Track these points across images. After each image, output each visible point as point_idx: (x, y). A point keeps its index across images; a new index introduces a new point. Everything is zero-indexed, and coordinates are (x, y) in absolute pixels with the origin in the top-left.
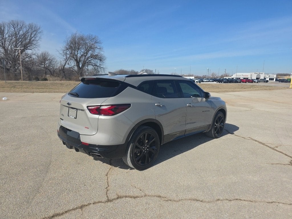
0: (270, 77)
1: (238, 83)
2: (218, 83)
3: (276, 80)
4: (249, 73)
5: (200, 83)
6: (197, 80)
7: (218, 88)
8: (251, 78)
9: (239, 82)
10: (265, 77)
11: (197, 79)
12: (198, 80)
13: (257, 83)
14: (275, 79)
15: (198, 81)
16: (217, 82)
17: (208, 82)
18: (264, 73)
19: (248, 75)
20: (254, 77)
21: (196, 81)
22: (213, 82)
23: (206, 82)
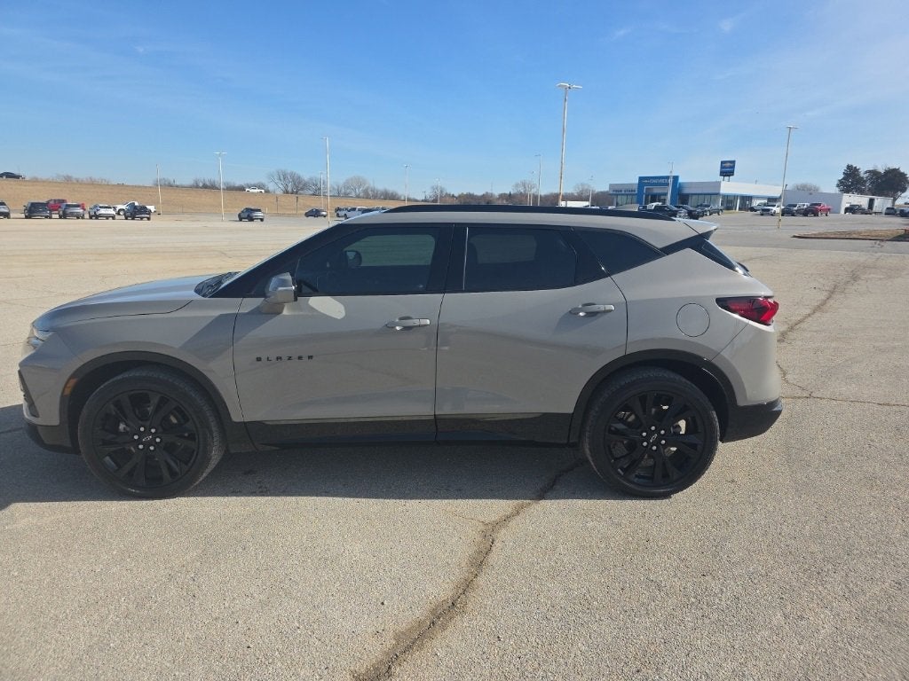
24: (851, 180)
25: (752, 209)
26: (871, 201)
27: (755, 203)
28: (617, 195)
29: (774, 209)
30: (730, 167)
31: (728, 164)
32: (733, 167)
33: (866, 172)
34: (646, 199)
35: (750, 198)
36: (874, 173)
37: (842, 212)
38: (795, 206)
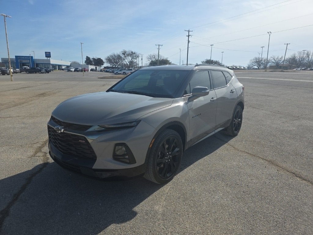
24: (89, 61)
25: (63, 70)
26: (96, 68)
27: (63, 67)
28: (6, 63)
29: (72, 69)
30: (49, 54)
31: (48, 53)
32: (50, 54)
33: (92, 59)
34: (20, 65)
35: (61, 66)
36: (94, 59)
37: (90, 71)
38: (78, 69)
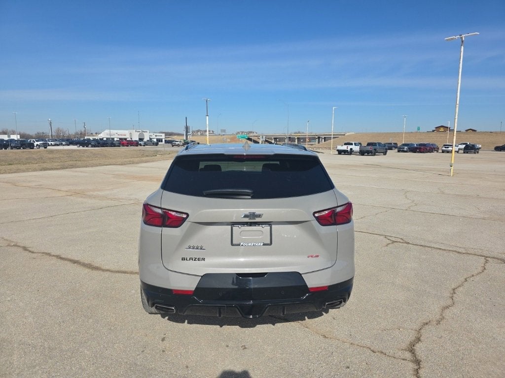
0: (157, 137)
1: (115, 146)
2: (81, 148)
3: (166, 142)
4: (127, 130)
5: (46, 148)
6: (39, 143)
7: (105, 157)
8: (131, 139)
9: (117, 145)
10: (151, 137)
11: (37, 141)
12: (42, 142)
13: (144, 146)
14: (163, 140)
15: (41, 144)
16: (78, 146)
17: (58, 145)
18: (148, 131)
19: (126, 134)
20: (136, 138)
21: (37, 145)
22: (68, 145)
23: (55, 145)
